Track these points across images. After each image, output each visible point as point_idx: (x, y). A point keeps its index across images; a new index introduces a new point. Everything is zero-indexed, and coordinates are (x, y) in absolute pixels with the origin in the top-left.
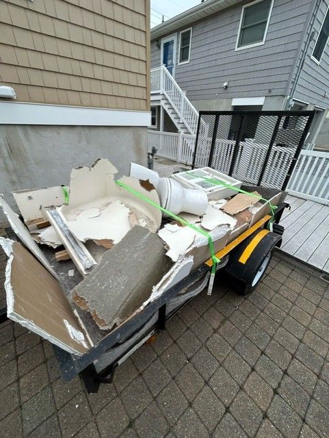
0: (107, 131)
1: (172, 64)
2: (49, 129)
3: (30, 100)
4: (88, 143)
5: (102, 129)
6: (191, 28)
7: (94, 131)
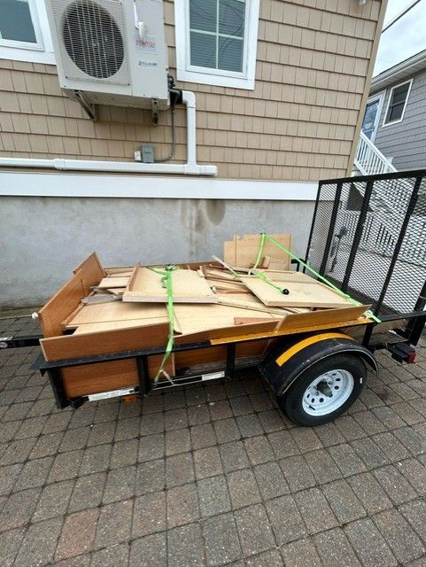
0: (291, 206)
1: (373, 128)
2: (234, 204)
3: (228, 177)
4: (268, 218)
5: (287, 203)
6: (412, 81)
7: (277, 206)
